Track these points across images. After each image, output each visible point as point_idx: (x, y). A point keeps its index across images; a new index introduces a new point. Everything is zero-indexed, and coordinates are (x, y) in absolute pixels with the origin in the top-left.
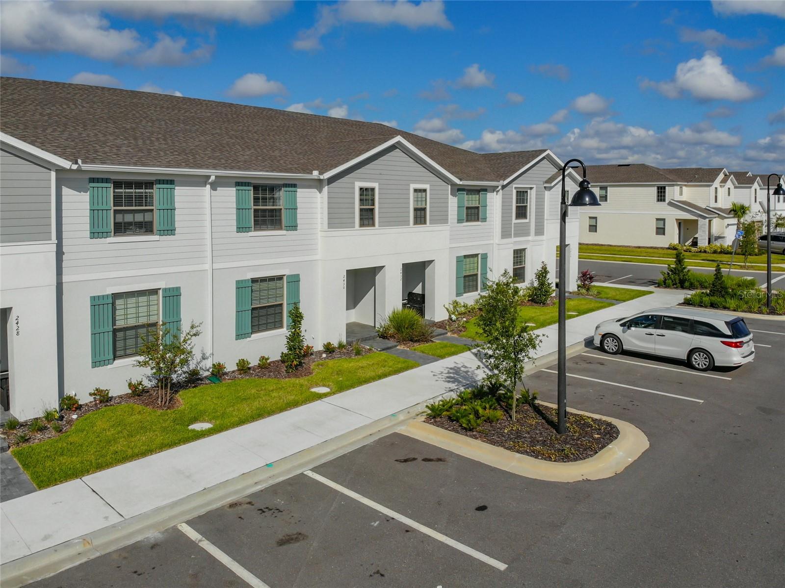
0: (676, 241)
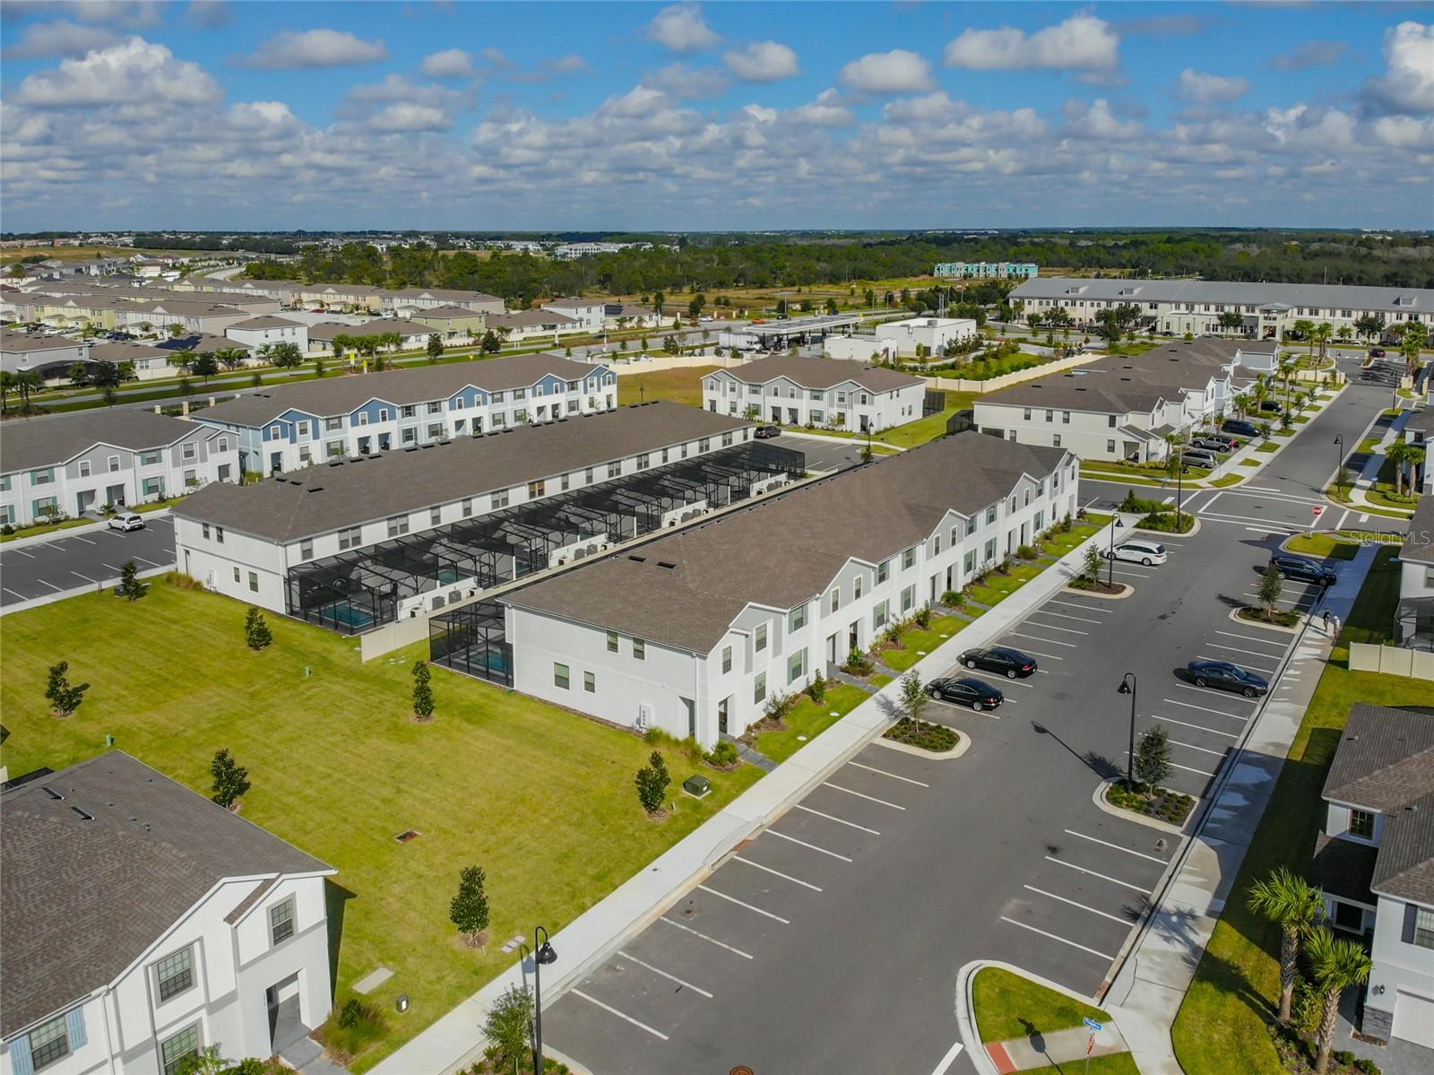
0: (1122, 458)
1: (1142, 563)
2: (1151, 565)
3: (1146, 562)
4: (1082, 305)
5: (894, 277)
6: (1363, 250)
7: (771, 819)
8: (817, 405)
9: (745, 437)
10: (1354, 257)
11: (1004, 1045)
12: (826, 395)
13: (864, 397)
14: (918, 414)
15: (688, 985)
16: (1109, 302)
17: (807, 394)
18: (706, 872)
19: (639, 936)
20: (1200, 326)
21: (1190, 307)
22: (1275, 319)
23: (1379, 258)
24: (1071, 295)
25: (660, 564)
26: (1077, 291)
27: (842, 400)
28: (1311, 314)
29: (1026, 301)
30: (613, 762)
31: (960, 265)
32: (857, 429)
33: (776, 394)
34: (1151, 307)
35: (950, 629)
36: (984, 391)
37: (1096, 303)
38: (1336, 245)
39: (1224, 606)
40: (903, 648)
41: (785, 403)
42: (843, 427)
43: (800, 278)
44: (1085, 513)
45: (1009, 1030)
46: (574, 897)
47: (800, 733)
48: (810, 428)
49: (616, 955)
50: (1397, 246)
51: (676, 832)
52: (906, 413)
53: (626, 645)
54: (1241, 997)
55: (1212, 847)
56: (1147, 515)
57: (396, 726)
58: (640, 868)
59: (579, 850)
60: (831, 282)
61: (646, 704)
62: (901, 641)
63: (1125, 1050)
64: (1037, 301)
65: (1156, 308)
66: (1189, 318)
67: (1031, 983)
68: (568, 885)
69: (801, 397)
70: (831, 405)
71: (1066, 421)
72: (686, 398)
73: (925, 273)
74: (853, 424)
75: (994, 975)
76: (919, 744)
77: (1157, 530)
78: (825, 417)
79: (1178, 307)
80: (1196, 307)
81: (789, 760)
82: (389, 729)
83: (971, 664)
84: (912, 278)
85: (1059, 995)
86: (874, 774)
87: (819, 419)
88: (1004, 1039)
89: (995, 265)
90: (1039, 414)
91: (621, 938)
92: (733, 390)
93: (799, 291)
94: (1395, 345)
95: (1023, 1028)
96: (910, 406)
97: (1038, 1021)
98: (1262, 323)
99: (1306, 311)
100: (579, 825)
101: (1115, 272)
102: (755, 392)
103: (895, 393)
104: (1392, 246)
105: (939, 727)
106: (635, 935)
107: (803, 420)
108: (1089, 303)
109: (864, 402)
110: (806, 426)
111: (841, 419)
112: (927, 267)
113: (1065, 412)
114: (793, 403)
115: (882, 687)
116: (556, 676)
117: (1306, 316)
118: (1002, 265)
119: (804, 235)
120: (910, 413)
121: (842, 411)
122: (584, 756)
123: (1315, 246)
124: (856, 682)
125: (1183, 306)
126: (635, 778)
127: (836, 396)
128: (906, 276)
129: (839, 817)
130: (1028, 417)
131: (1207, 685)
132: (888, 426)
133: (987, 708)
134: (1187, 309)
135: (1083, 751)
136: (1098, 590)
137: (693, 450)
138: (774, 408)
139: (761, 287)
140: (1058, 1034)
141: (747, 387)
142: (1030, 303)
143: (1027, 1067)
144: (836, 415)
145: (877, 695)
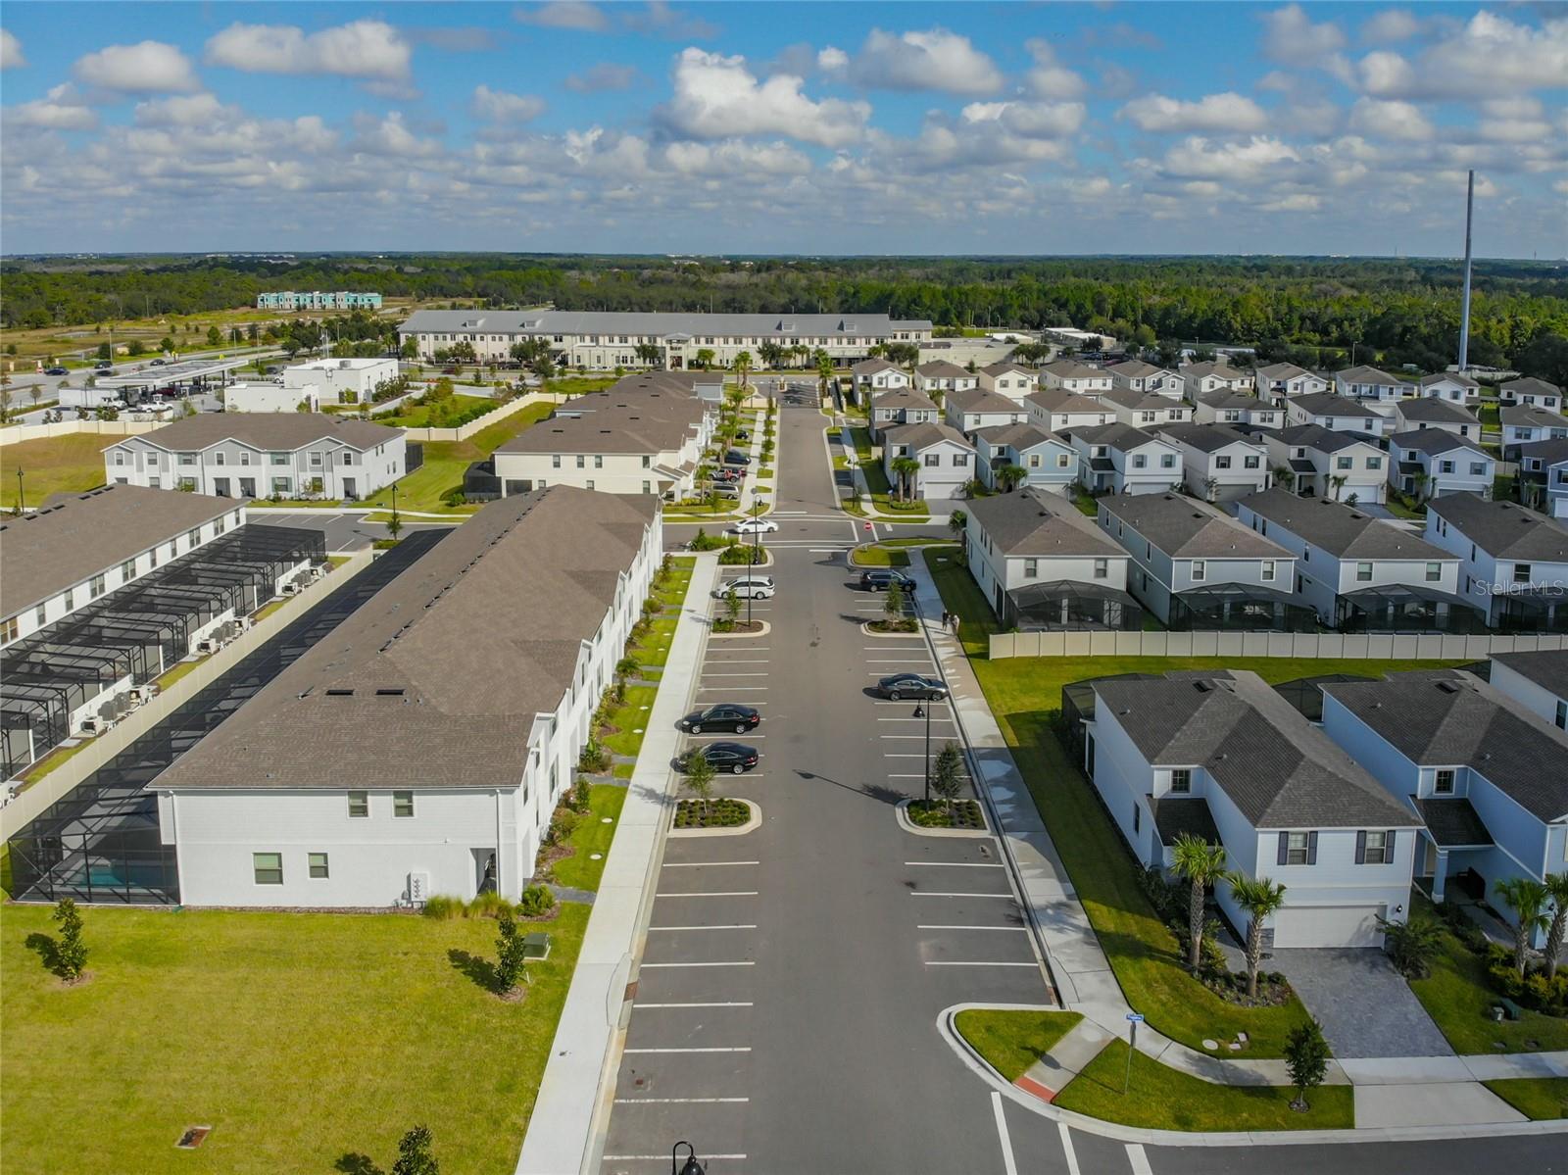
1: (756, 598)
2: (765, 598)
3: (759, 596)
4: (482, 339)
5: (209, 309)
6: (691, 277)
7: (636, 952)
8: (282, 471)
9: (238, 521)
10: (685, 283)
11: (1026, 1075)
12: (293, 458)
13: (347, 456)
14: (401, 472)
15: (711, 1157)
16: (512, 336)
17: (266, 458)
18: (619, 1035)
19: (609, 1130)
20: (610, 358)
21: (595, 338)
22: (680, 348)
23: (708, 284)
24: (469, 328)
25: (380, 693)
26: (475, 324)
27: (316, 461)
28: (707, 342)
29: (420, 336)
30: (406, 954)
31: (289, 294)
32: (340, 496)
33: (220, 462)
34: (556, 340)
35: (645, 699)
36: (461, 439)
37: (497, 337)
38: (665, 272)
39: (852, 625)
40: (618, 730)
41: (234, 473)
42: (322, 495)
43: (88, 315)
44: (671, 557)
45: (1021, 1060)
46: (497, 1123)
47: (590, 852)
48: (277, 500)
49: (604, 1163)
50: (718, 272)
51: (550, 1005)
52: (391, 471)
53: (381, 805)
54: (1151, 957)
55: (1023, 840)
56: (726, 549)
57: (40, 999)
58: (544, 1060)
59: (451, 1067)
60: (128, 318)
61: (416, 873)
62: (612, 723)
63: (1113, 1037)
64: (432, 336)
65: (561, 340)
66: (598, 351)
67: (1003, 1012)
68: (477, 1110)
69: (259, 463)
70: (302, 468)
71: (599, 465)
72: (60, 479)
73: (244, 304)
74: (334, 489)
75: (970, 1018)
76: (715, 823)
77: (740, 564)
78: (294, 485)
79: (582, 340)
80: (601, 339)
81: (601, 885)
82: (35, 1009)
83: (696, 729)
84: (231, 311)
85: (1032, 1012)
86: (698, 869)
87: (286, 488)
88: (1024, 1070)
89: (332, 295)
90: (569, 461)
91: (591, 1145)
92: (152, 462)
93: (98, 330)
94: (785, 368)
95: (1030, 1054)
96: (394, 463)
97: (1036, 1041)
98: (669, 353)
99: (703, 340)
100: (424, 1038)
101: (469, 302)
102: (188, 462)
103: (380, 448)
104: (714, 272)
105: (722, 800)
106: (605, 1130)
107: (263, 490)
108: (490, 336)
109: (348, 462)
110: (267, 498)
111: (317, 485)
112: (247, 296)
113: (597, 457)
114: (247, 472)
115: (630, 777)
116: (257, 870)
117: (703, 345)
118: (339, 295)
119: (42, 259)
120: (394, 471)
121: (319, 475)
122: (360, 957)
123: (647, 273)
124: (601, 779)
125: (587, 338)
126: (450, 963)
127: (309, 457)
128: (223, 309)
129: (703, 925)
130: (557, 465)
131: (901, 698)
132: (376, 488)
133: (746, 769)
134: (592, 341)
135: (858, 786)
136: (740, 631)
137: (184, 546)
138: (243, 481)
139: (38, 327)
140: (1058, 1046)
141: (175, 456)
142: (424, 338)
143: (1061, 1086)
144: (310, 480)
145: (630, 787)
